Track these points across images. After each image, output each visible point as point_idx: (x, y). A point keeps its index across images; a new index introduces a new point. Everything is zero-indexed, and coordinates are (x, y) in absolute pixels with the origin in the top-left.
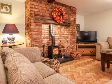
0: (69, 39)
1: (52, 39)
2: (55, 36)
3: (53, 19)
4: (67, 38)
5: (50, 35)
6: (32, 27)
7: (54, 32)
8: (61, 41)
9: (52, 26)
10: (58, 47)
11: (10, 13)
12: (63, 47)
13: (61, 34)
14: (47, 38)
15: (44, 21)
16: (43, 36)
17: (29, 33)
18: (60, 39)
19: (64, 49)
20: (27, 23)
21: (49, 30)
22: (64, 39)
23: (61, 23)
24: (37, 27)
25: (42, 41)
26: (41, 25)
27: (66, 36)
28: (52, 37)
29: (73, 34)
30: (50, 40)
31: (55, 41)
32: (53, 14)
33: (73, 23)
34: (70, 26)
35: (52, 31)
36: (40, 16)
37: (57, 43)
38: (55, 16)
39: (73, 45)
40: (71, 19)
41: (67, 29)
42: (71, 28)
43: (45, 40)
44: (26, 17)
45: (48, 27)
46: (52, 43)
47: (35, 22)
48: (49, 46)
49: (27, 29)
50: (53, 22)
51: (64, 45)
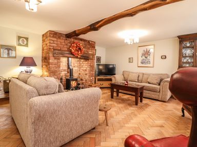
0: (87, 72)
1: (70, 71)
2: (74, 68)
3: (72, 53)
4: (86, 70)
5: (69, 67)
6: (51, 61)
7: (72, 64)
8: (80, 74)
9: (70, 59)
10: (76, 80)
11: (27, 45)
12: (82, 80)
13: (80, 67)
14: (65, 70)
15: (62, 55)
16: (61, 68)
17: (46, 66)
18: (79, 72)
19: (83, 81)
20: (44, 55)
21: (67, 62)
22: (83, 72)
23: (79, 57)
24: (56, 61)
25: (60, 74)
26: (59, 59)
27: (85, 68)
28: (70, 69)
29: (92, 67)
30: (68, 73)
31: (74, 74)
32: (71, 48)
33: (91, 57)
34: (88, 59)
35: (70, 64)
36: (59, 50)
37: (75, 75)
38: (73, 51)
39: (91, 78)
40: (90, 53)
41: (86, 62)
42: (90, 62)
43: (63, 72)
44: (43, 50)
45: (67, 60)
46: (70, 76)
47: (54, 56)
48: (67, 79)
49: (45, 62)
50: (72, 56)
51: (83, 78)
